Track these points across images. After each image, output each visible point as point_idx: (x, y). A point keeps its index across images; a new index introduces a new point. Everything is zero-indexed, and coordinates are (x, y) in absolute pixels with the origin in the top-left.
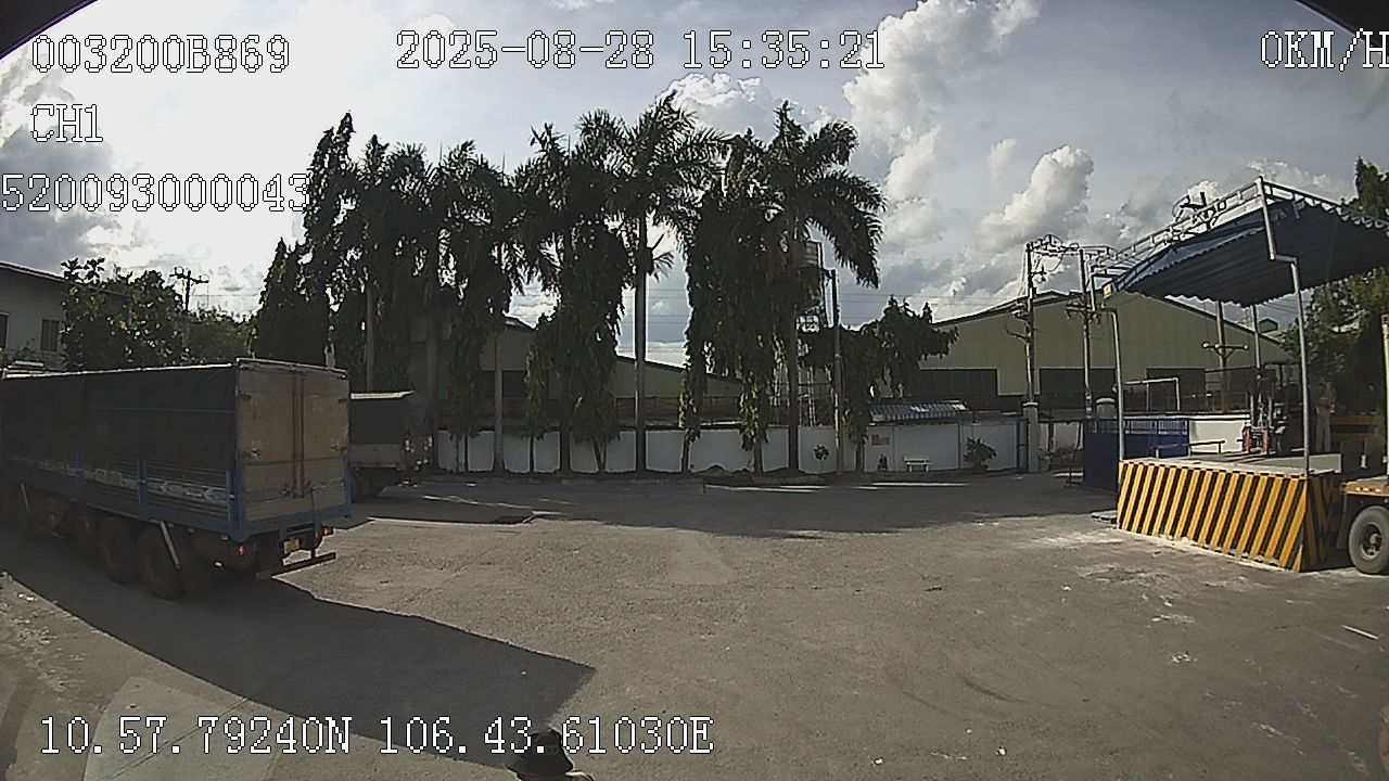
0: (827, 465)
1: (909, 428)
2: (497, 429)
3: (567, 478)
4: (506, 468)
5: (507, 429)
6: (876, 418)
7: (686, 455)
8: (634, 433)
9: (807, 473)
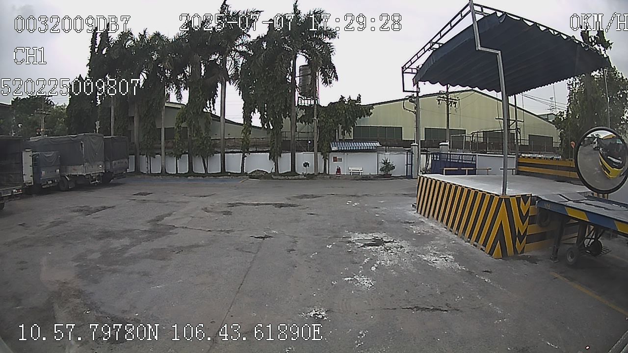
0: (310, 170)
1: (352, 153)
2: (162, 154)
3: (191, 176)
4: (167, 171)
5: (167, 154)
6: (334, 149)
7: (243, 165)
8: (220, 155)
9: (301, 173)
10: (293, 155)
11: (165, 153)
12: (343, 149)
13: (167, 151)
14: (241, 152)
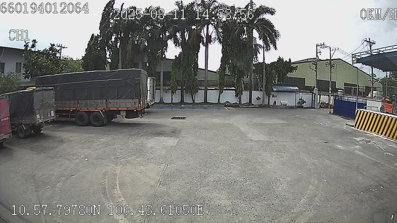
0: (260, 102)
1: (282, 93)
3: (183, 104)
4: (164, 101)
6: (275, 90)
7: (219, 97)
8: (204, 91)
9: (255, 104)
10: (251, 92)
12: (279, 90)
13: (164, 87)
14: (217, 90)
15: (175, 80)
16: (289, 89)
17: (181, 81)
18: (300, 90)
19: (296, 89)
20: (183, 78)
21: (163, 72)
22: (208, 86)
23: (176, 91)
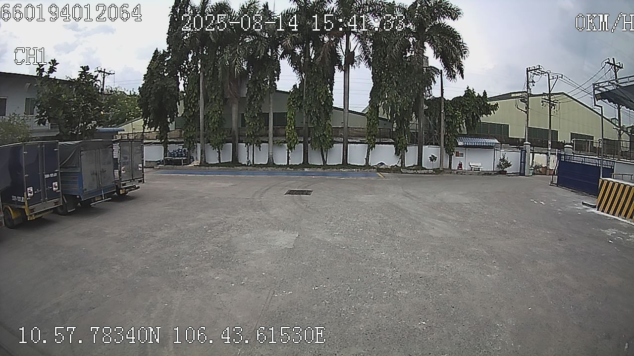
0: (436, 164)
1: (473, 149)
2: (270, 142)
3: (307, 168)
4: (274, 162)
5: (275, 142)
6: (460, 143)
7: (368, 156)
8: (342, 145)
9: (427, 168)
10: (420, 148)
11: (273, 141)
12: (468, 144)
13: (276, 138)
14: (364, 143)
15: (293, 127)
16: (483, 143)
17: (304, 128)
18: (501, 144)
19: (495, 143)
20: (306, 122)
21: (273, 113)
22: (349, 136)
23: (296, 145)
